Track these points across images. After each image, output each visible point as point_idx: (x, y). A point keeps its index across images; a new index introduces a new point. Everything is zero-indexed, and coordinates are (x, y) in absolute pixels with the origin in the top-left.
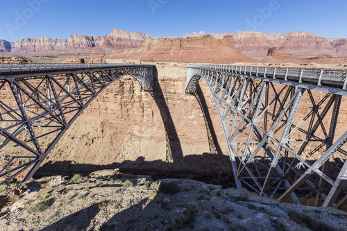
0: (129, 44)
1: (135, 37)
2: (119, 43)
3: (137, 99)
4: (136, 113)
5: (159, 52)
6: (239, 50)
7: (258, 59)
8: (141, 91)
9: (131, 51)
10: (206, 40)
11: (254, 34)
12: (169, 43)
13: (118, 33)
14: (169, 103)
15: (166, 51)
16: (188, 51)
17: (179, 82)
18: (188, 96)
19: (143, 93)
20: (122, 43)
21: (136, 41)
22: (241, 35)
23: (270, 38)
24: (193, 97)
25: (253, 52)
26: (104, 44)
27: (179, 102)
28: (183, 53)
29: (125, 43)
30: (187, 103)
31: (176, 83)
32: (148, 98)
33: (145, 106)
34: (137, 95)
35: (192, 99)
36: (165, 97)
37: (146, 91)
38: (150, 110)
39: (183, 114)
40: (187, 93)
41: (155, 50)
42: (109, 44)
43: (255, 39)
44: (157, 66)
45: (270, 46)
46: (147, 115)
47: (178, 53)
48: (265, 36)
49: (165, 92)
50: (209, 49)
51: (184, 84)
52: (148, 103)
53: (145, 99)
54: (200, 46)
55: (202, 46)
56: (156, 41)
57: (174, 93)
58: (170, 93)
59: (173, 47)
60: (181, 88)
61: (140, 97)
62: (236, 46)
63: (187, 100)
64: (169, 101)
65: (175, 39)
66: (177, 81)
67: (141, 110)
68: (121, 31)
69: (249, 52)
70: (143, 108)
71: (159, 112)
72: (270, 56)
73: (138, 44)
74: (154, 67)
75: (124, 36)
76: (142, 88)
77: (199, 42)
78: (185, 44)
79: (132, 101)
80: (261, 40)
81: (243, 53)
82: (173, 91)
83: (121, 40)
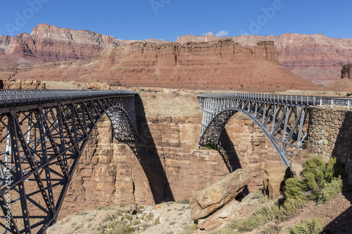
0: (68, 52)
1: (79, 39)
2: (48, 49)
3: (102, 158)
4: (99, 186)
5: (132, 68)
6: (287, 67)
7: (325, 83)
8: (112, 141)
9: (74, 66)
10: (225, 47)
11: (312, 39)
12: (152, 52)
13: (47, 31)
14: (168, 164)
15: (147, 67)
16: (190, 67)
17: (188, 126)
18: (205, 151)
19: (116, 146)
20: (53, 49)
21: (83, 46)
22: (287, 40)
23: (342, 45)
24: (214, 153)
25: (312, 70)
26: (16, 51)
27: (188, 162)
28: (179, 70)
29: (60, 49)
30: (202, 164)
31: (181, 126)
32: (124, 156)
33: (119, 170)
34: (104, 148)
35: (212, 155)
36: (160, 152)
37: (120, 141)
38: (128, 179)
39: (196, 186)
40: (202, 145)
41: (126, 64)
42: (26, 51)
43: (314, 49)
44: (141, 94)
45: (345, 61)
46: (123, 190)
47: (170, 70)
48: (333, 42)
49: (160, 144)
50: (231, 65)
51: (196, 128)
52: (125, 165)
53: (118, 157)
54: (215, 58)
55: (217, 58)
56: (127, 49)
57: (178, 145)
58: (169, 145)
59: (159, 60)
60: (190, 135)
61: (110, 153)
62: (281, 59)
63: (202, 159)
64: (169, 161)
65: (165, 46)
66: (183, 122)
67: (110, 179)
68: (54, 28)
69: (306, 70)
70: (114, 175)
71: (146, 184)
72: (346, 79)
73: (87, 52)
74: (137, 96)
75: (59, 36)
76: (113, 135)
77: (211, 51)
78: (185, 55)
79: (94, 160)
80: (325, 49)
81: (295, 71)
82: (175, 141)
83: (51, 44)
